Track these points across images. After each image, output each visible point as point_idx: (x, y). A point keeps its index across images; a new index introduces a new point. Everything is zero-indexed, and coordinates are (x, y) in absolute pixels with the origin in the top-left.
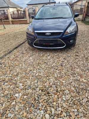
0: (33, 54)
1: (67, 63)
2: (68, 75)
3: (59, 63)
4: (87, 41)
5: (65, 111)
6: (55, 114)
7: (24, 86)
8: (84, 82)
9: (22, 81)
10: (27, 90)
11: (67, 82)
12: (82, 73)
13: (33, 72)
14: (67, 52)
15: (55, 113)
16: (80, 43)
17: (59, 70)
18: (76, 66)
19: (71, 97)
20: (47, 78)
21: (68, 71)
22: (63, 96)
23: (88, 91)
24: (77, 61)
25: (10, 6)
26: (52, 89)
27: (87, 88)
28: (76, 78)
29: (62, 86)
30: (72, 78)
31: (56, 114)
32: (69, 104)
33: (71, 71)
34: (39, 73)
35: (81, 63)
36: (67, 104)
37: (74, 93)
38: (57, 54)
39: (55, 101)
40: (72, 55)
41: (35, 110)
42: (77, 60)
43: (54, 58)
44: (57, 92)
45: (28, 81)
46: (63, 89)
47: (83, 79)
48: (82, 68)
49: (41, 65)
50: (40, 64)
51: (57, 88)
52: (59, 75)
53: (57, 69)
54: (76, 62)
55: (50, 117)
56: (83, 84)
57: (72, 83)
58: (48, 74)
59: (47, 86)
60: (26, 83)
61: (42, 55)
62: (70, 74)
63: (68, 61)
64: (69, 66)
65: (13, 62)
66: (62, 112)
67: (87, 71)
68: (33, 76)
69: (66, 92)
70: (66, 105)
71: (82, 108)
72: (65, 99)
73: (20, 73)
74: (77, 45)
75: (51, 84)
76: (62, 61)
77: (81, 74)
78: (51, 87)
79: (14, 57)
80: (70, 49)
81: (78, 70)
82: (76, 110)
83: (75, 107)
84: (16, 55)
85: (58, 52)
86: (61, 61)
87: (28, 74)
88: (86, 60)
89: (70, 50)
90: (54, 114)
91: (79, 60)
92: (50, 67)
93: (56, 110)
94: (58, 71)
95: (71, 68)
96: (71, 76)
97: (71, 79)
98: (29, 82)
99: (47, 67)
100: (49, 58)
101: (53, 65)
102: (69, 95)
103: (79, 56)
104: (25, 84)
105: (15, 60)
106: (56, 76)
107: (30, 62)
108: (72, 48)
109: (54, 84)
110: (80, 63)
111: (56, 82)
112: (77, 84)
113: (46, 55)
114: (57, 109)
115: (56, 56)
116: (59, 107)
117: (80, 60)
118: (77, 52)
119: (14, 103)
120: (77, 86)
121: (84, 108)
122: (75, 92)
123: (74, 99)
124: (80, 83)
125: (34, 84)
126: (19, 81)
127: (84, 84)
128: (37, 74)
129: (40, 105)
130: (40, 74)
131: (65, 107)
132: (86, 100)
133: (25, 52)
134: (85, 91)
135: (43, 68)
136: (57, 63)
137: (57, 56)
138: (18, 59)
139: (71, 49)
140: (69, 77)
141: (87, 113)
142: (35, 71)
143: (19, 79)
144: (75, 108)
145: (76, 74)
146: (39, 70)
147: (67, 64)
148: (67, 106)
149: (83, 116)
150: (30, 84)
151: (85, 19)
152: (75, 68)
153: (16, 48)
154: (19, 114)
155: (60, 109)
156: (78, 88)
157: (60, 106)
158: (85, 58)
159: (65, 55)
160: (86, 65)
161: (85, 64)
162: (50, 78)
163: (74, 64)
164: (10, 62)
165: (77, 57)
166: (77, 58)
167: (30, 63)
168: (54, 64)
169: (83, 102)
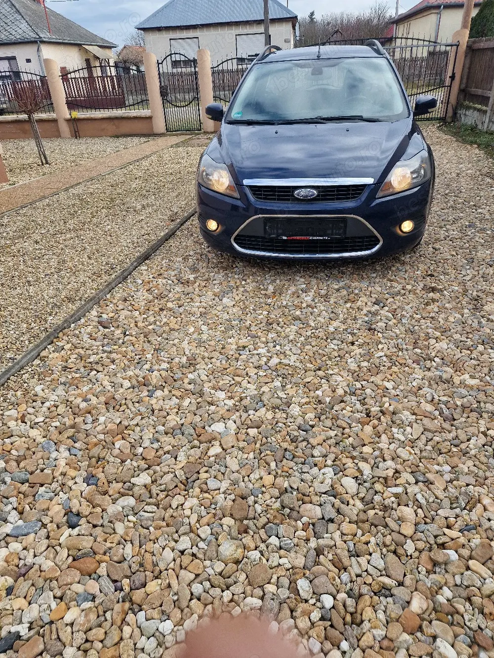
0: (232, 283)
1: (394, 321)
2: (404, 362)
3: (355, 319)
4: (471, 225)
5: (409, 470)
6: (373, 477)
7: (236, 399)
8: (472, 387)
9: (222, 382)
10: (251, 412)
11: (401, 387)
12: (460, 355)
13: (255, 352)
14: (384, 277)
15: (375, 474)
16: (442, 233)
17: (360, 346)
18: (430, 331)
19: (426, 432)
20: (320, 373)
21: (401, 350)
22: (395, 430)
23: (485, 415)
24: (436, 309)
25: (45, 35)
26: (348, 408)
27: (482, 404)
28: (438, 373)
29: (385, 399)
30: (419, 374)
31: (379, 478)
32: (418, 452)
33: (411, 347)
34: (282, 356)
35: (451, 319)
36: (413, 452)
37: (436, 421)
38: (342, 284)
39: (366, 443)
40: (409, 287)
41: (301, 469)
42: (434, 307)
43: (332, 301)
44: (368, 415)
45: (244, 384)
46: (391, 409)
47: (467, 376)
48: (457, 336)
49: (279, 328)
50: (275, 326)
51: (366, 406)
52: (365, 364)
53: (353, 344)
54: (432, 315)
55: (359, 484)
56: (464, 392)
57: (420, 389)
58: (319, 361)
59: (328, 400)
60: (240, 390)
61: (271, 288)
62: (410, 362)
63: (394, 312)
64: (403, 329)
65: (152, 319)
66: (397, 472)
67: (481, 348)
68: (258, 367)
69: (404, 418)
70: (410, 453)
71: (470, 463)
72: (402, 438)
73: (203, 358)
74: (427, 244)
75: (340, 392)
76: (369, 312)
77: (456, 357)
78: (342, 401)
79: (151, 297)
80: (397, 259)
81: (443, 345)
82: (447, 468)
83: (440, 459)
84: (157, 286)
85: (343, 273)
86: (365, 311)
87: (237, 360)
88: (471, 307)
89: (398, 265)
90: (371, 476)
91: (442, 309)
92: (321, 335)
93: (375, 466)
94: (358, 351)
95: (410, 338)
96: (415, 365)
97: (417, 376)
98: (252, 387)
99: (309, 333)
100: (308, 298)
101: (331, 329)
102: (415, 425)
103: (440, 291)
104: (238, 394)
105: (157, 309)
106: (353, 366)
107: (226, 316)
108: (407, 258)
109: (354, 394)
110: (446, 319)
111: (358, 385)
112: (442, 393)
113: (293, 289)
114: (381, 465)
115: (338, 290)
116: (385, 460)
117: (447, 305)
118: (432, 275)
119: (216, 450)
120: (445, 399)
121: (477, 463)
122: (435, 418)
123: (437, 439)
124: (455, 390)
125: (274, 391)
126: (210, 384)
127: (471, 393)
128: (275, 361)
129: (316, 452)
130: (286, 361)
131: (406, 458)
132: (482, 440)
133: (192, 277)
134: (474, 415)
135: (291, 338)
136: (349, 321)
137: (345, 292)
138: (170, 305)
139: (403, 263)
140: (407, 369)
141: (488, 474)
142: (260, 351)
143: (204, 378)
144: (441, 462)
145: (436, 359)
146: (278, 347)
147: (390, 323)
148: (411, 458)
149: (474, 483)
150: (256, 392)
151: (455, 113)
152: (428, 337)
153: (146, 257)
154: (246, 479)
155: (390, 463)
156: (449, 405)
157: (387, 457)
158: (466, 299)
159: (379, 289)
160: (475, 325)
161: (470, 322)
162: (330, 372)
163: (423, 321)
164: (140, 319)
165: (431, 294)
166: (433, 300)
167: (229, 320)
168: (336, 324)
169: (471, 446)
